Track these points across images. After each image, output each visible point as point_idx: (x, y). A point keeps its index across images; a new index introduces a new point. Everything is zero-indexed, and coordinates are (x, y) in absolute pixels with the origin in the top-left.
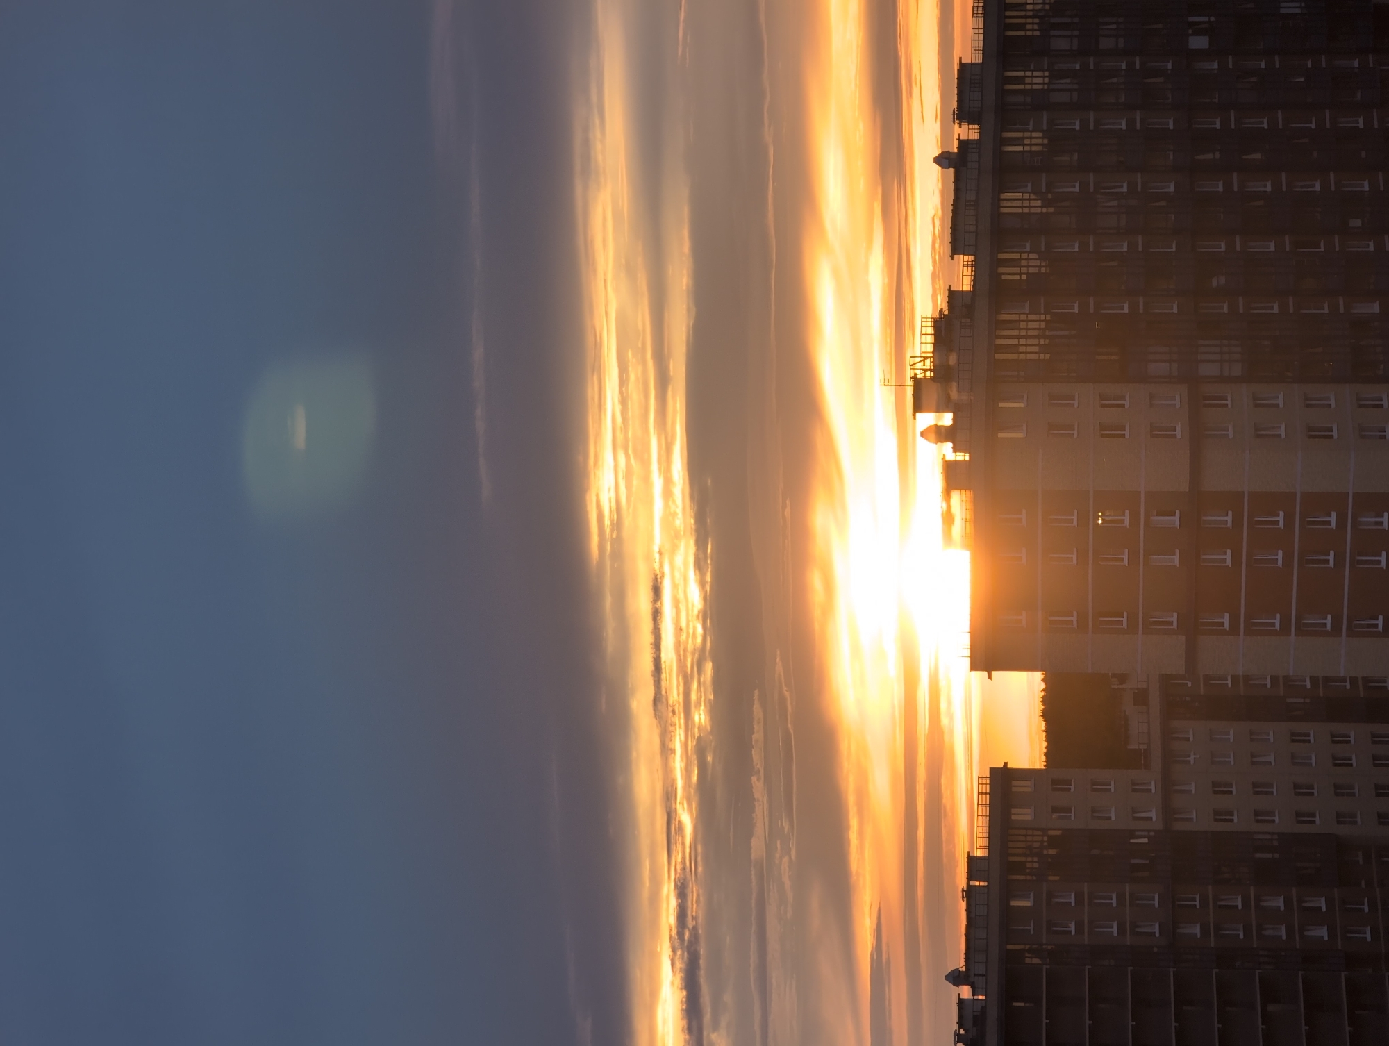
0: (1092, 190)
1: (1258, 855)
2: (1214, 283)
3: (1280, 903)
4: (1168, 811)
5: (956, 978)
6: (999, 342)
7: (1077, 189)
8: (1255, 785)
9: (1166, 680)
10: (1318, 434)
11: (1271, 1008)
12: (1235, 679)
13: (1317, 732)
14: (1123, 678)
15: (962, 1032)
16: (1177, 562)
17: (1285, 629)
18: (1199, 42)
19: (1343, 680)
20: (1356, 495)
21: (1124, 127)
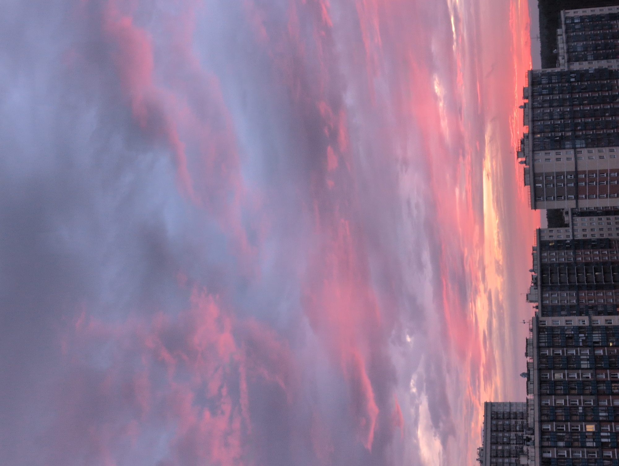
0: (552, 110)
1: (592, 243)
2: (578, 128)
3: (597, 253)
4: (573, 235)
5: (531, 271)
6: (535, 143)
7: (549, 111)
8: (591, 229)
9: (572, 209)
10: (601, 157)
11: (596, 273)
12: (586, 208)
13: (604, 218)
14: (563, 209)
15: (533, 281)
16: (573, 185)
17: (596, 197)
18: (572, 80)
19: (609, 207)
20: (610, 170)
21: (558, 98)
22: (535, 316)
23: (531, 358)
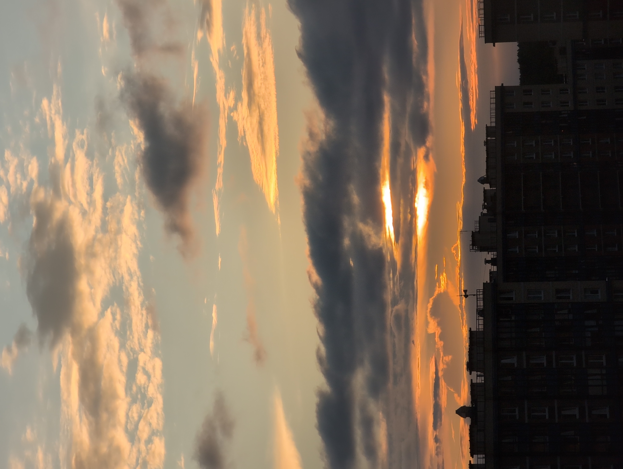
1: (617, 119)
4: (576, 102)
5: (482, 181)
8: (615, 88)
9: (574, 43)
12: (606, 41)
14: (554, 43)
15: (486, 204)
22: (489, 282)
23: (479, 373)
